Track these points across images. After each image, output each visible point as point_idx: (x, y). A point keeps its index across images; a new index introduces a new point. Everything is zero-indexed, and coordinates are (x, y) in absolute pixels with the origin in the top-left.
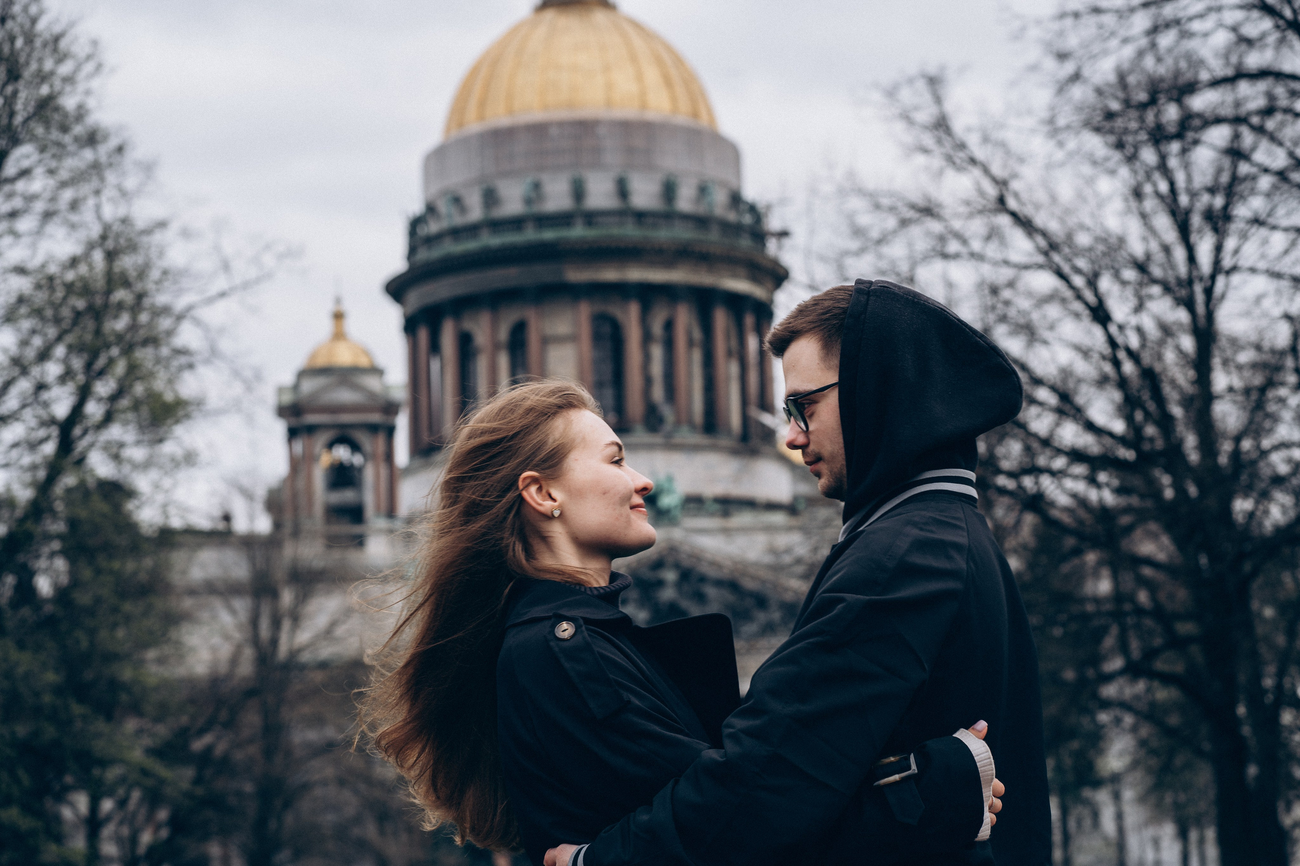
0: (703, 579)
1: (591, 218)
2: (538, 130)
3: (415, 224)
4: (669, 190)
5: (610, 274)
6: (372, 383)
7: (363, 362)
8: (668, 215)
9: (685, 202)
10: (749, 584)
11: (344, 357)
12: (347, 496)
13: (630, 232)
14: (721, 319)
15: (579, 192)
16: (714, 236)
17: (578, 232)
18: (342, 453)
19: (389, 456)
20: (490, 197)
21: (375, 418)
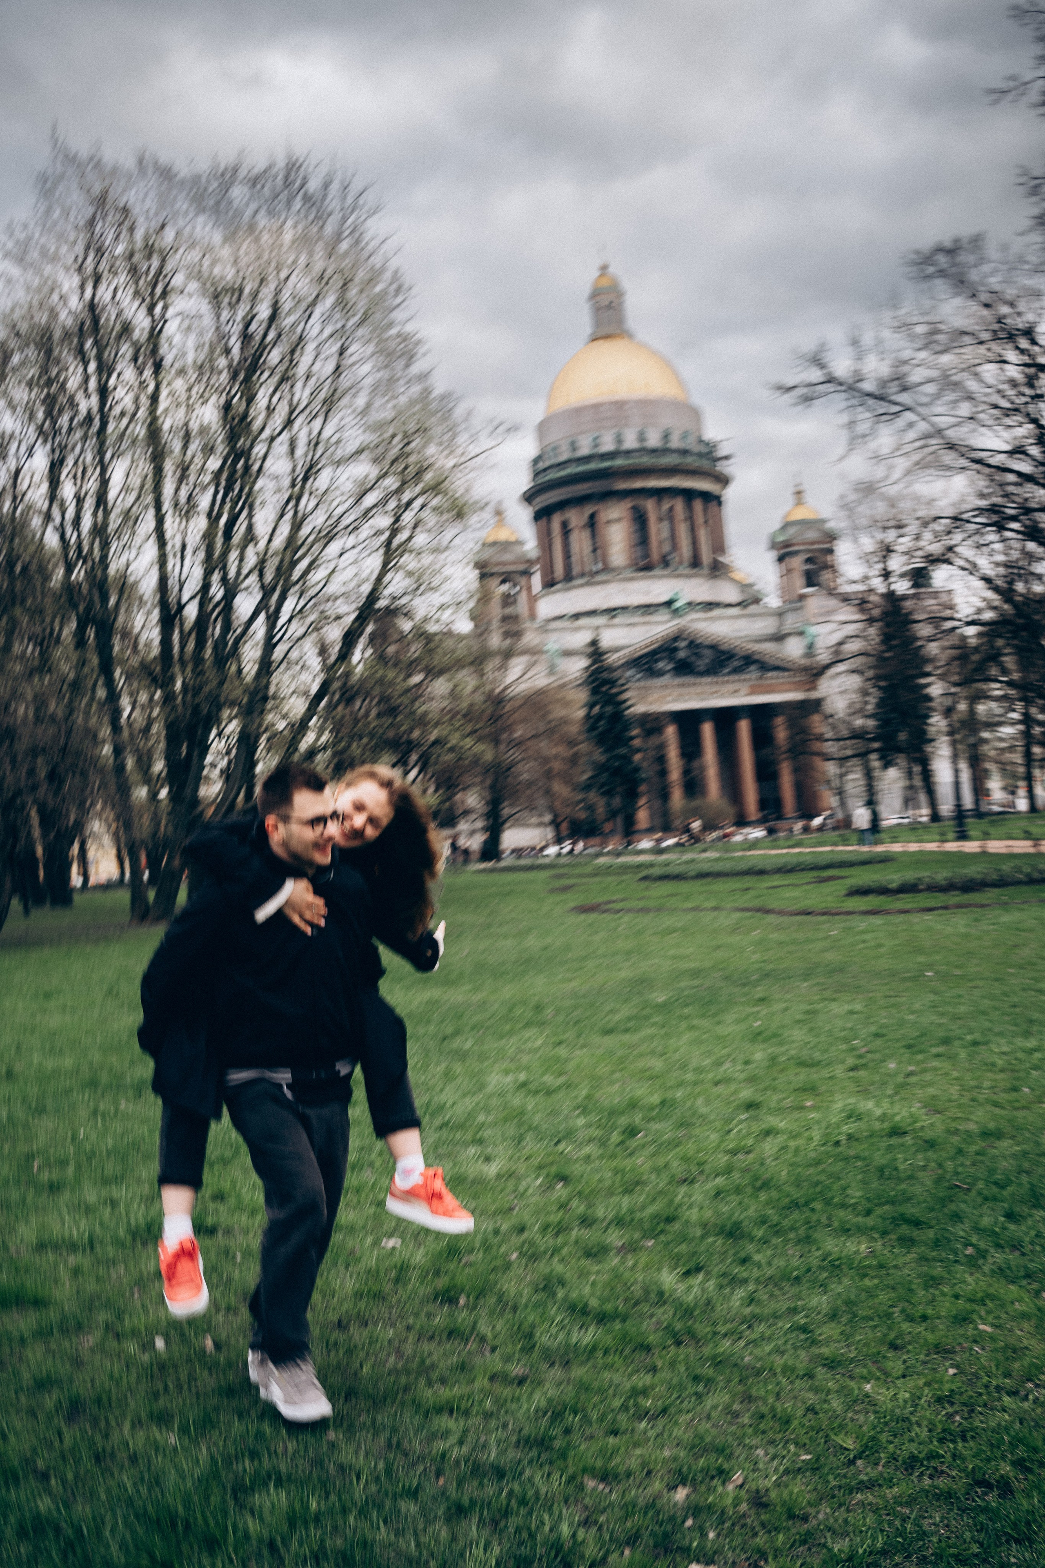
0: (698, 646)
1: (628, 453)
2: (596, 407)
3: (536, 461)
4: (666, 436)
5: (638, 484)
6: (518, 549)
7: (512, 539)
8: (664, 451)
9: (675, 443)
10: (725, 647)
11: (503, 535)
12: (509, 610)
13: (646, 461)
14: (698, 505)
15: (619, 440)
16: (689, 460)
17: (619, 462)
18: (505, 588)
19: (529, 588)
20: (573, 446)
21: (521, 567)
